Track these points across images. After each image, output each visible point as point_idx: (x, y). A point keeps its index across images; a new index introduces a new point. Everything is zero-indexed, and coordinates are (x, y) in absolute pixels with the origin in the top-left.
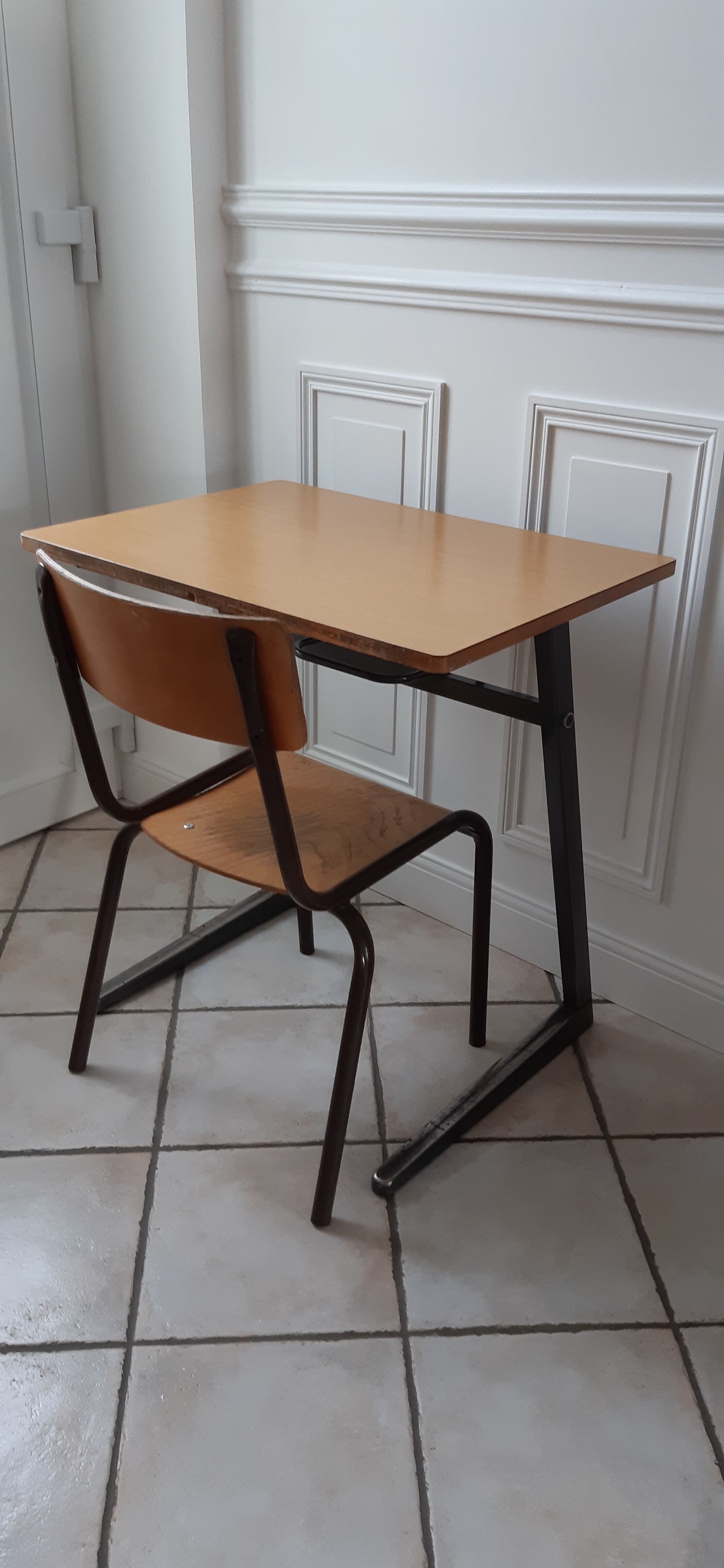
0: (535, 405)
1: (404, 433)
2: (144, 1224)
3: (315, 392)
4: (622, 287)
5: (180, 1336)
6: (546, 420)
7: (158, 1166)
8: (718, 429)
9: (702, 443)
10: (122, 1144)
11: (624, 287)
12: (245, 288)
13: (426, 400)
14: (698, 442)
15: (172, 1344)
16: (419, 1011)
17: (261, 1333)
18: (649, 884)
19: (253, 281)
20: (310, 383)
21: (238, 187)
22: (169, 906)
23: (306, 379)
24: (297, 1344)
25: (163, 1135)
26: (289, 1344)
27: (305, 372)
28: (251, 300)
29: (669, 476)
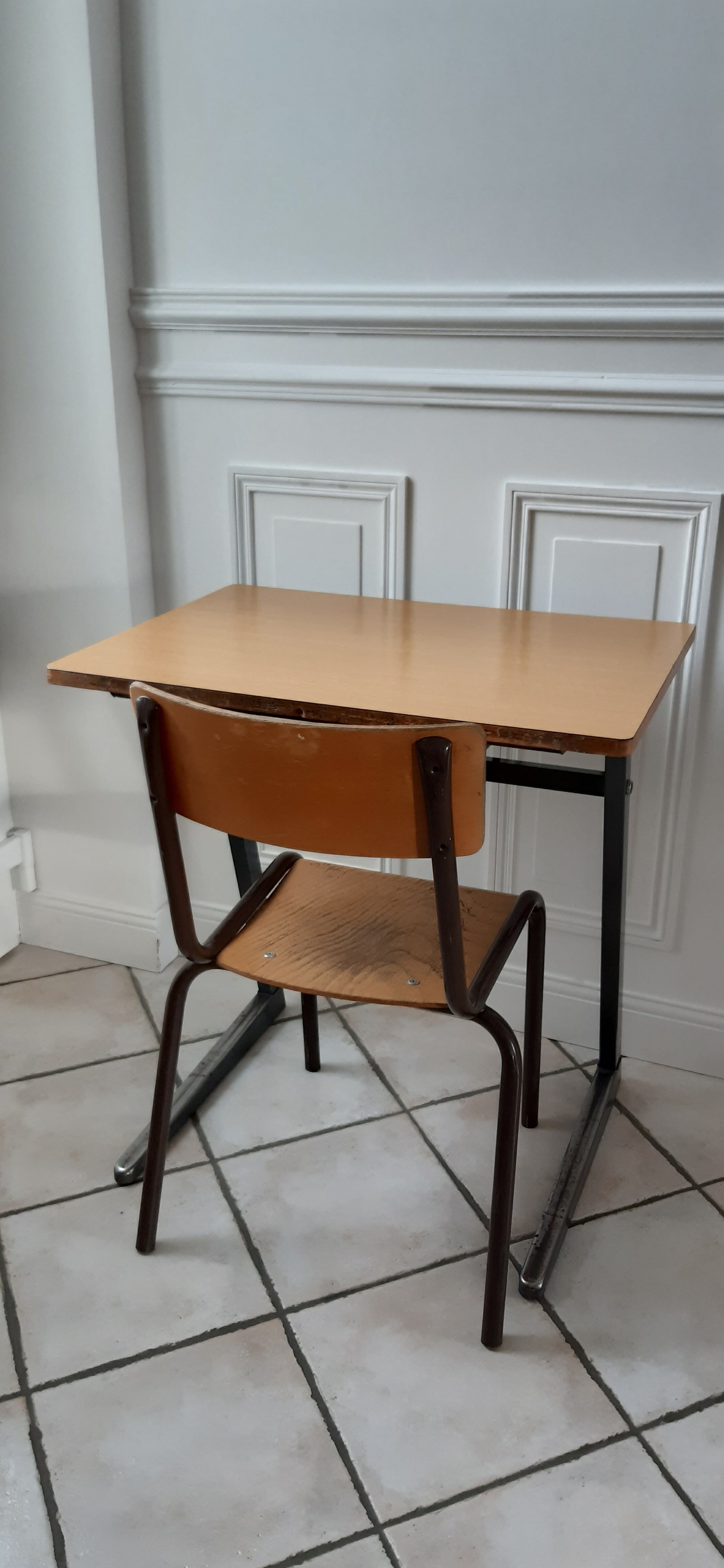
0: (513, 492)
1: (361, 528)
2: (316, 1395)
3: (252, 493)
4: (603, 377)
5: (425, 1504)
6: (525, 505)
7: (294, 1331)
8: (711, 503)
9: (694, 516)
10: (242, 1317)
11: (605, 377)
12: (160, 391)
13: (386, 494)
14: (690, 515)
15: (420, 1515)
16: (456, 1104)
17: (503, 1474)
18: (658, 935)
19: (170, 385)
20: (245, 484)
21: (150, 290)
22: (140, 1050)
23: (240, 482)
24: (543, 1474)
25: (279, 1296)
26: (535, 1476)
27: (238, 474)
28: (167, 404)
29: (661, 550)
